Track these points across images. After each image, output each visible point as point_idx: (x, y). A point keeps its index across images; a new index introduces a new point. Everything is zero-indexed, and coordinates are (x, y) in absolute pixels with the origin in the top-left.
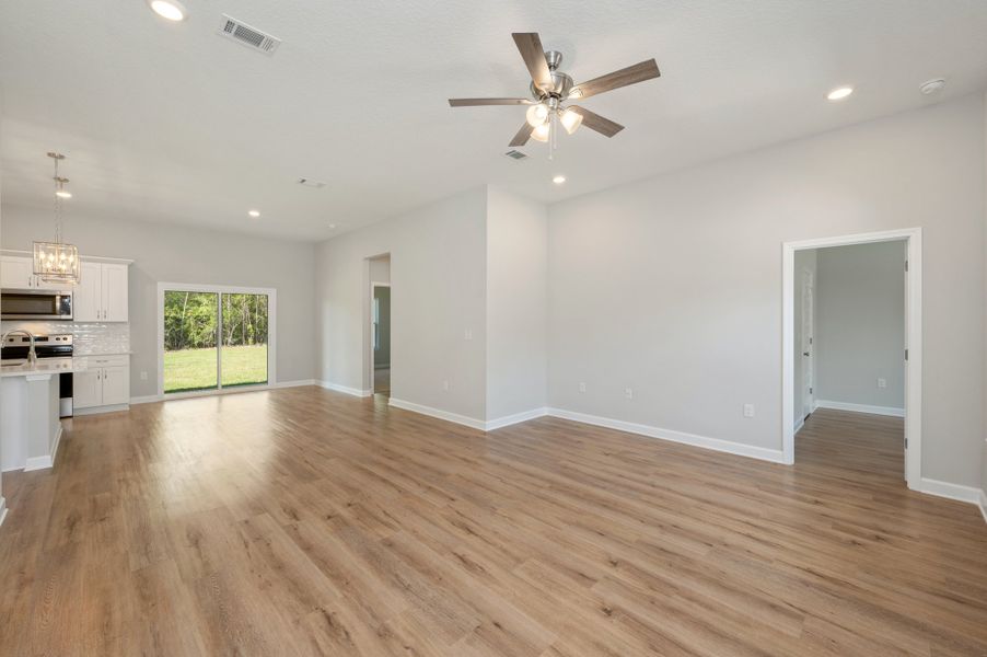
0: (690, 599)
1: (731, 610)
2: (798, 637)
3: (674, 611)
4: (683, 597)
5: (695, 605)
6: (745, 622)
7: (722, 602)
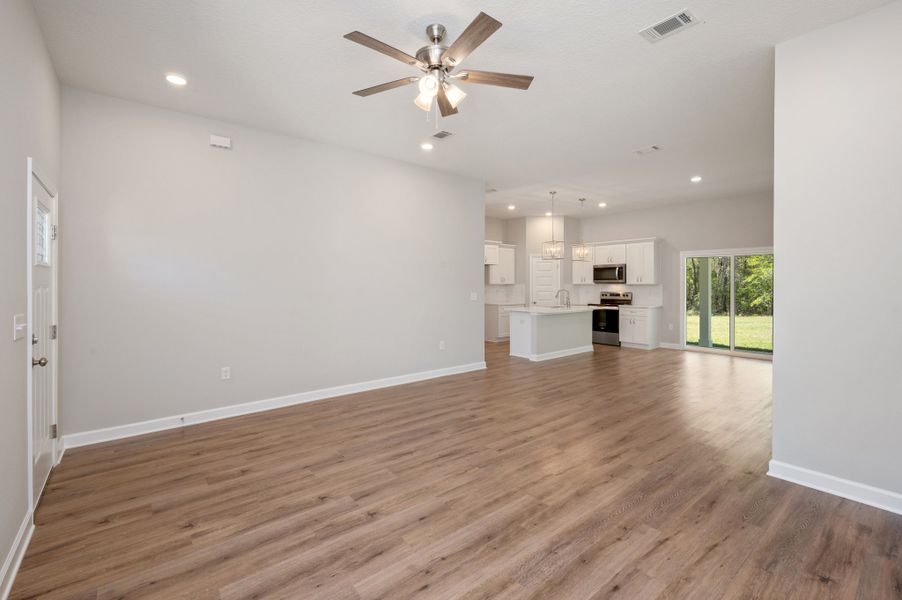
0: (304, 543)
1: (277, 562)
2: (221, 590)
3: (301, 528)
4: (309, 539)
5: (297, 542)
6: (260, 564)
7: (287, 561)
